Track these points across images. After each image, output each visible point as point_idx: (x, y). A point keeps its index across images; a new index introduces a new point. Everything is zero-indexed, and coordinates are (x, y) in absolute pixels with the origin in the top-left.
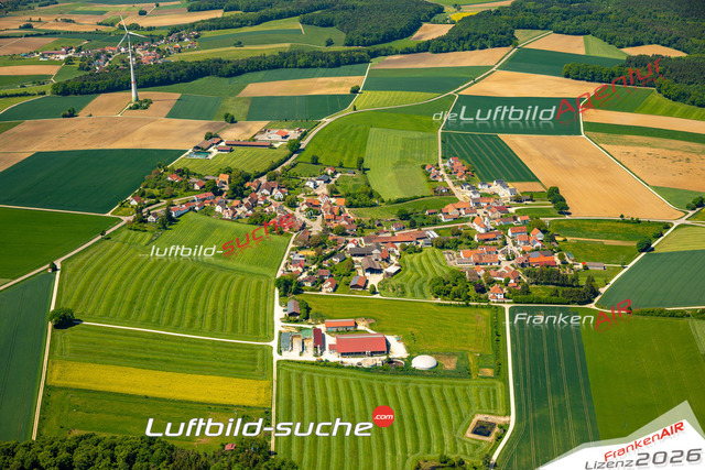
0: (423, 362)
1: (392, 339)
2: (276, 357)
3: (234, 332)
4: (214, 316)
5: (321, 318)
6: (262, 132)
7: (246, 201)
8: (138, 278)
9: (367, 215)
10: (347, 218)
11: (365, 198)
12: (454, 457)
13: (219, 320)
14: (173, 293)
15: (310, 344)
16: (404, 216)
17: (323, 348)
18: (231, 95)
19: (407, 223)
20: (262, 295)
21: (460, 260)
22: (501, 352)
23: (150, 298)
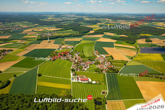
0: (94, 82)
1: (89, 78)
2: (72, 81)
3: (65, 77)
4: (62, 75)
5: (78, 75)
6: (68, 46)
7: (66, 57)
8: (50, 68)
9: (84, 59)
10: (81, 60)
11: (83, 57)
12: (99, 97)
13: (63, 75)
14: (55, 71)
15: (77, 79)
16: (90, 59)
17: (79, 80)
18: (63, 41)
19: (90, 60)
20: (69, 71)
21: (98, 66)
22: (105, 80)
23: (52, 72)
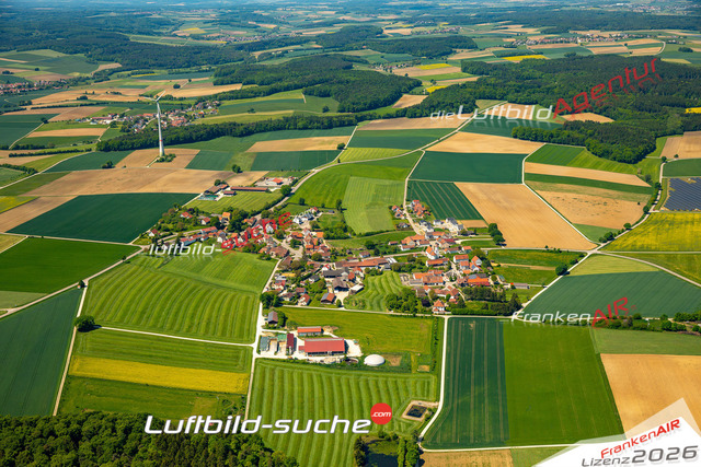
0: (373, 360)
1: (350, 342)
2: (255, 355)
3: (223, 336)
4: (208, 324)
5: (295, 325)
6: (261, 180)
7: (242, 233)
8: (149, 293)
9: (340, 245)
10: (323, 248)
11: (341, 232)
12: (390, 433)
13: (212, 327)
14: (177, 304)
15: (283, 346)
16: (371, 246)
17: (294, 349)
18: (242, 151)
19: (372, 251)
20: (249, 308)
21: (413, 281)
22: (438, 353)
23: (157, 309)
